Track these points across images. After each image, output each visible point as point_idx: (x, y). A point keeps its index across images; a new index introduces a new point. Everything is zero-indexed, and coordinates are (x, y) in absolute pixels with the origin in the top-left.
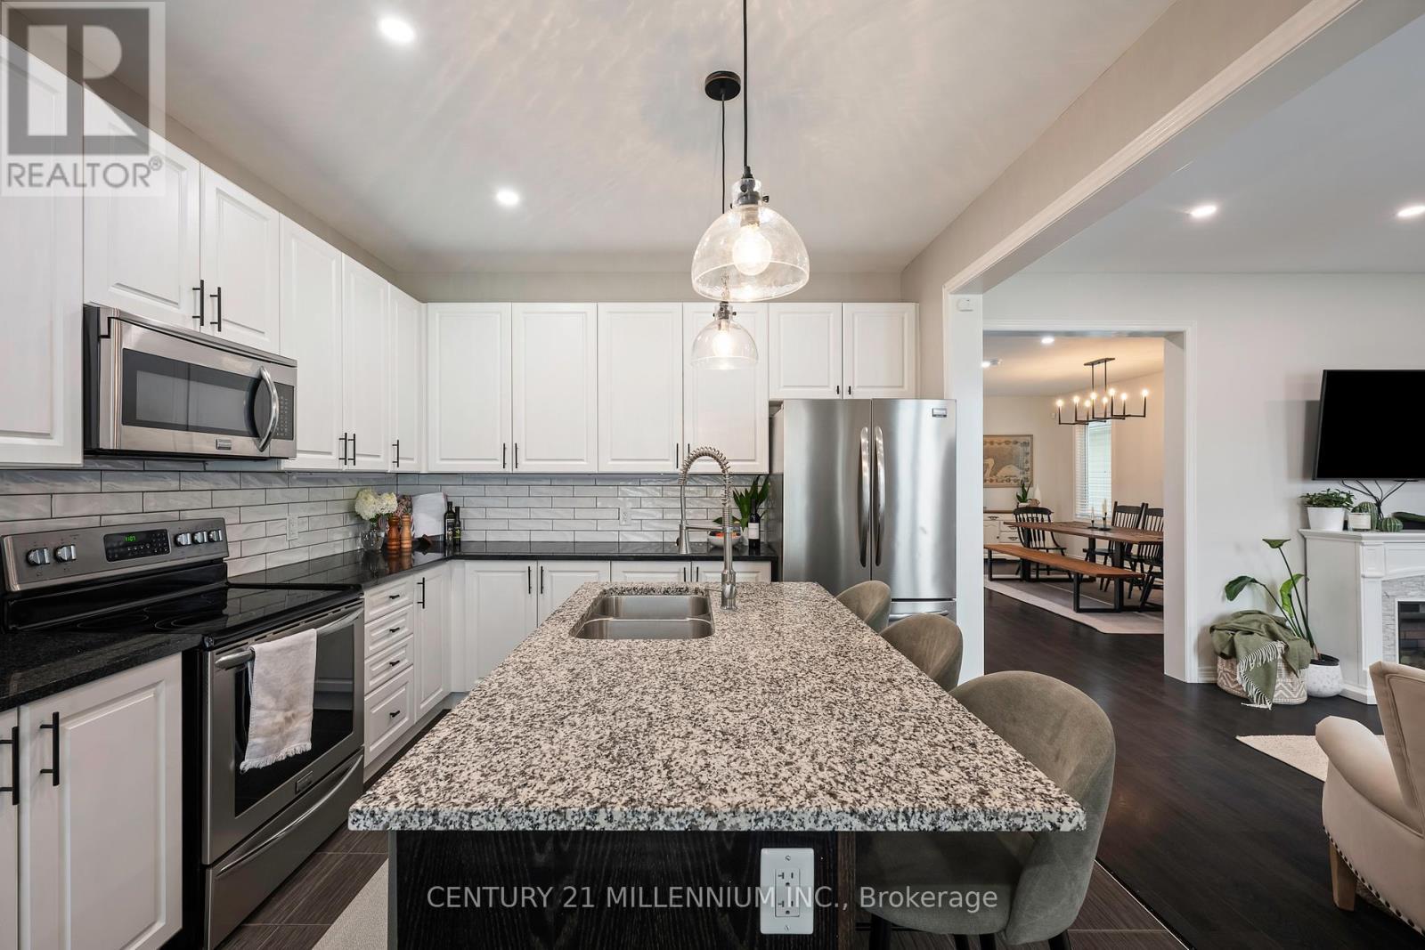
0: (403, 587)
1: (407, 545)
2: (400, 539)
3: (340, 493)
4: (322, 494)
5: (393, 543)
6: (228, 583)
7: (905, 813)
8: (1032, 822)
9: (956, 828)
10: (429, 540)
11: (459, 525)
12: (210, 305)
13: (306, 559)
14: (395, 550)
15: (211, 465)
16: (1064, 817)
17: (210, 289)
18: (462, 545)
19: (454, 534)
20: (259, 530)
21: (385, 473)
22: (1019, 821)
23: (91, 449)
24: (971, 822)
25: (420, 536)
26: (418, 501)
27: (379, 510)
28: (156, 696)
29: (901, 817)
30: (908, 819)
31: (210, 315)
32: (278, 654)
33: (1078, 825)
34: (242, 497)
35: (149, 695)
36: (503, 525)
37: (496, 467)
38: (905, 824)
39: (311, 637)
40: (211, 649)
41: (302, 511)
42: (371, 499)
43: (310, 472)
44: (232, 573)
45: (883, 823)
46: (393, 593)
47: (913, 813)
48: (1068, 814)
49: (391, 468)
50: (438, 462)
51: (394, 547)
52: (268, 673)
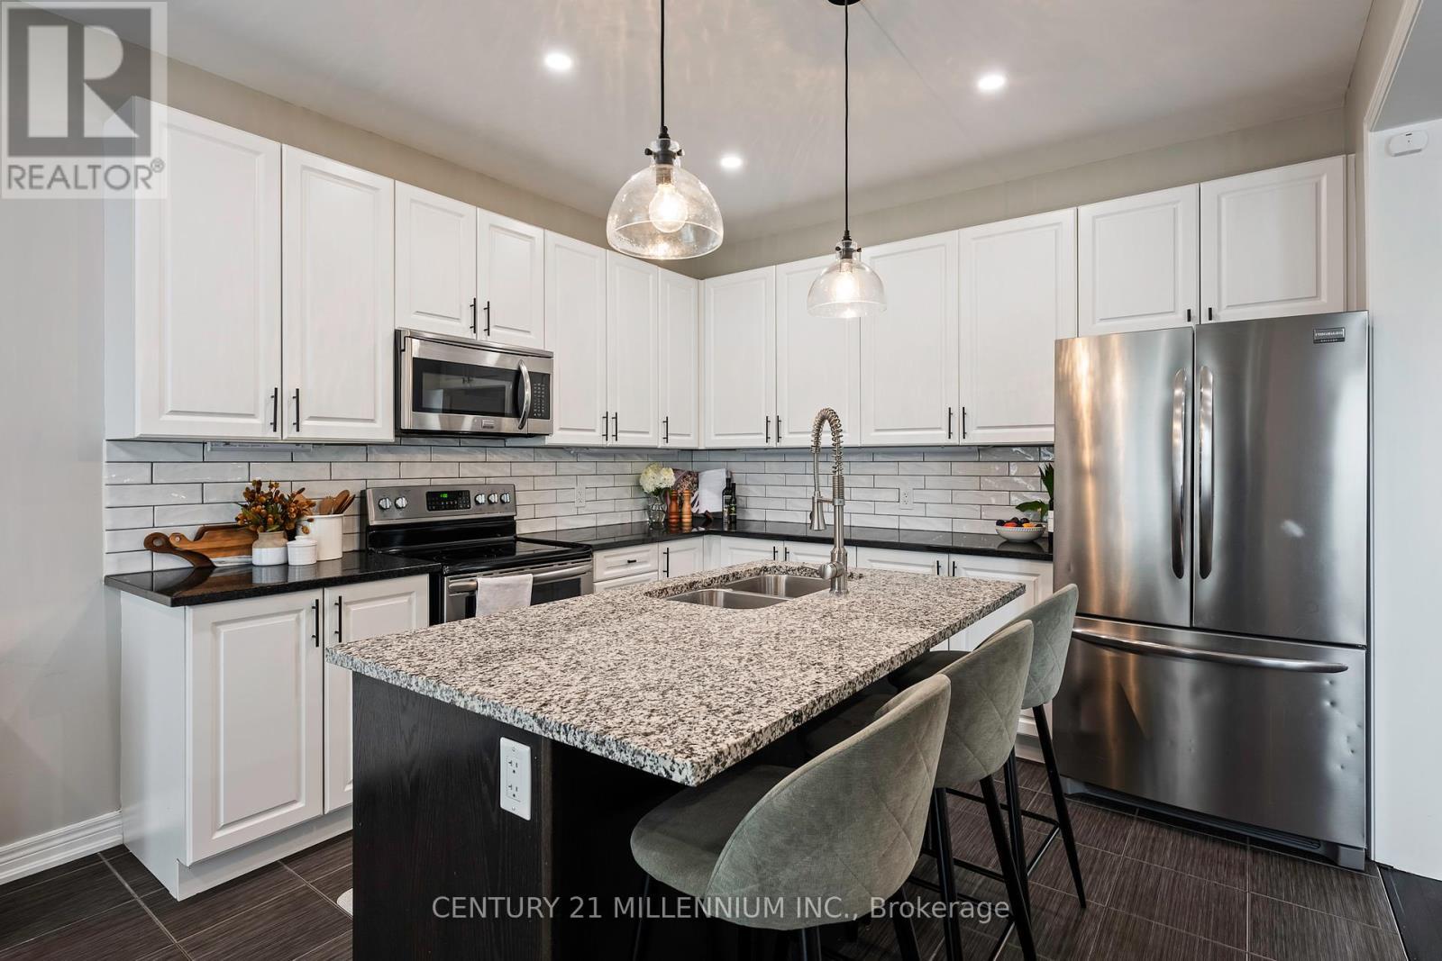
0: (645, 554)
1: (687, 519)
2: (680, 514)
3: (628, 468)
4: (608, 467)
5: (673, 516)
6: (515, 537)
7: (565, 726)
8: (652, 763)
9: (597, 752)
10: (711, 516)
11: (735, 502)
12: (481, 316)
13: (594, 525)
14: (674, 523)
15: (510, 442)
16: (675, 766)
17: (481, 305)
18: (738, 523)
19: (730, 511)
20: (549, 497)
21: (656, 448)
22: (641, 759)
23: (400, 432)
24: (607, 750)
25: (703, 512)
26: (704, 476)
27: (658, 485)
28: (410, 602)
29: (562, 730)
30: (566, 733)
31: (481, 324)
32: (497, 589)
33: (687, 779)
34: (535, 469)
35: (405, 600)
36: (780, 504)
37: (759, 442)
38: (565, 736)
39: (527, 580)
40: (447, 575)
41: (590, 482)
42: (651, 473)
43: (587, 448)
44: (522, 529)
45: (552, 731)
46: (631, 558)
47: (570, 729)
48: (678, 765)
49: (661, 444)
50: (713, 438)
51: (674, 520)
52: (487, 601)
